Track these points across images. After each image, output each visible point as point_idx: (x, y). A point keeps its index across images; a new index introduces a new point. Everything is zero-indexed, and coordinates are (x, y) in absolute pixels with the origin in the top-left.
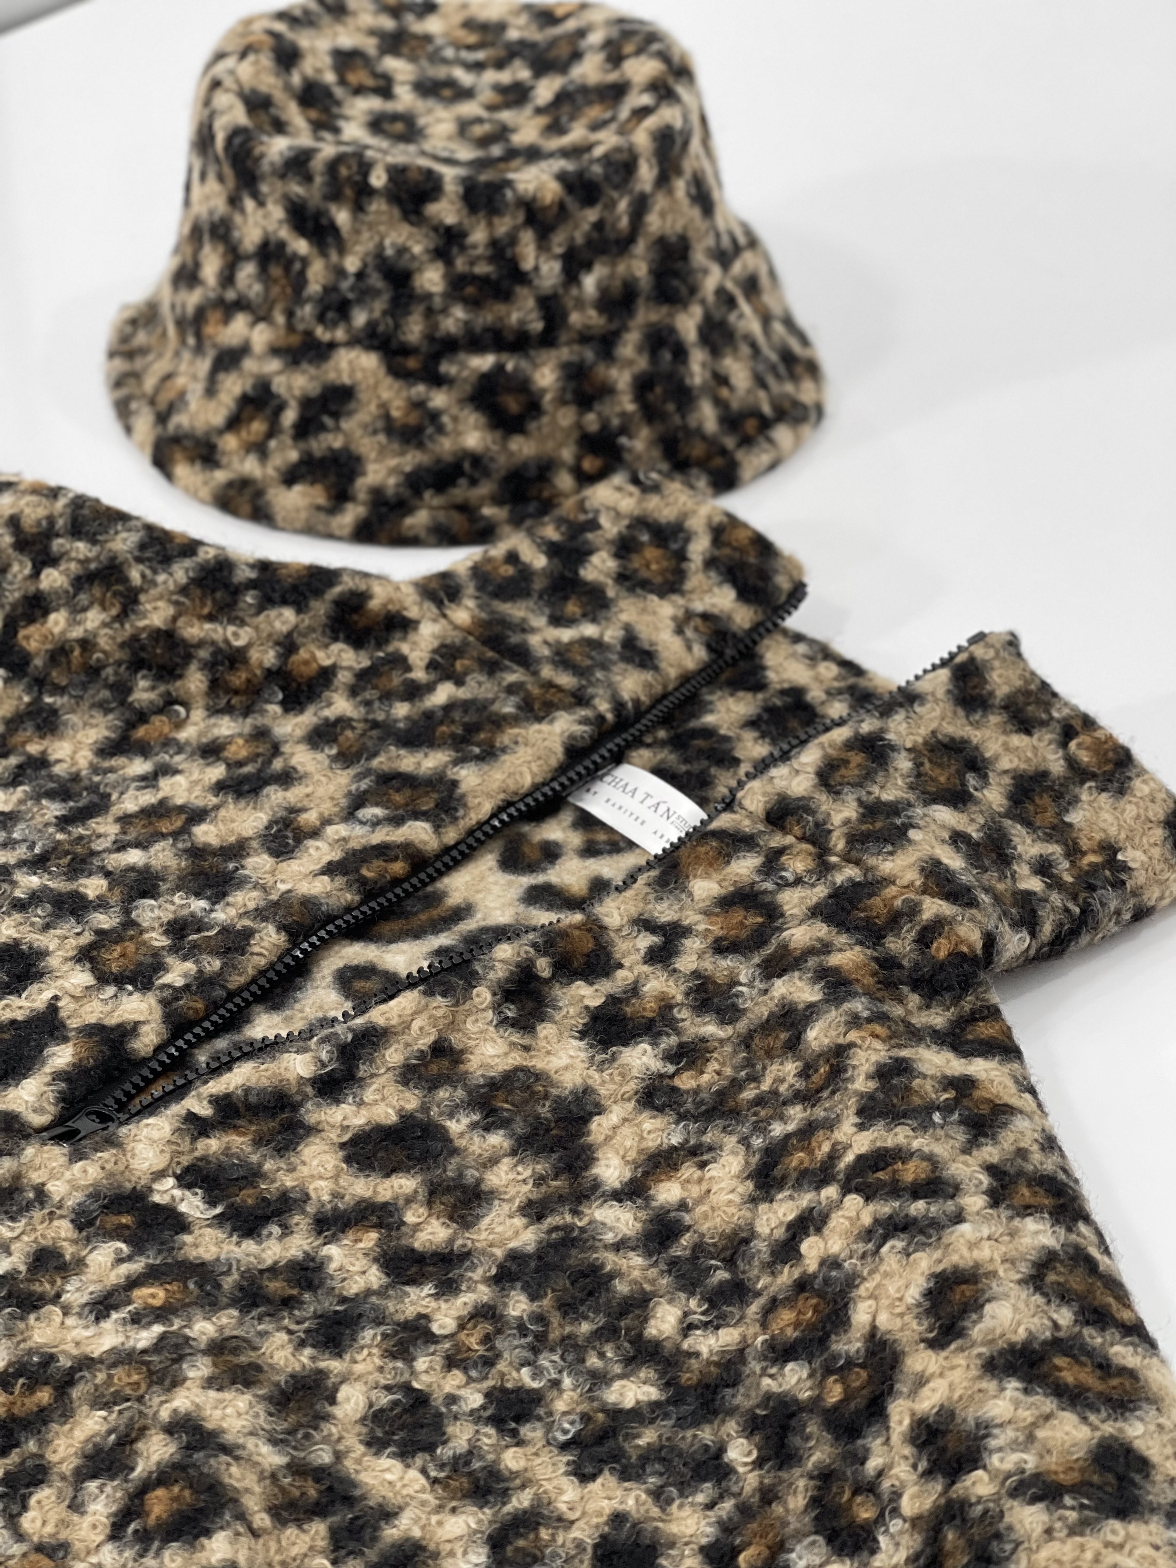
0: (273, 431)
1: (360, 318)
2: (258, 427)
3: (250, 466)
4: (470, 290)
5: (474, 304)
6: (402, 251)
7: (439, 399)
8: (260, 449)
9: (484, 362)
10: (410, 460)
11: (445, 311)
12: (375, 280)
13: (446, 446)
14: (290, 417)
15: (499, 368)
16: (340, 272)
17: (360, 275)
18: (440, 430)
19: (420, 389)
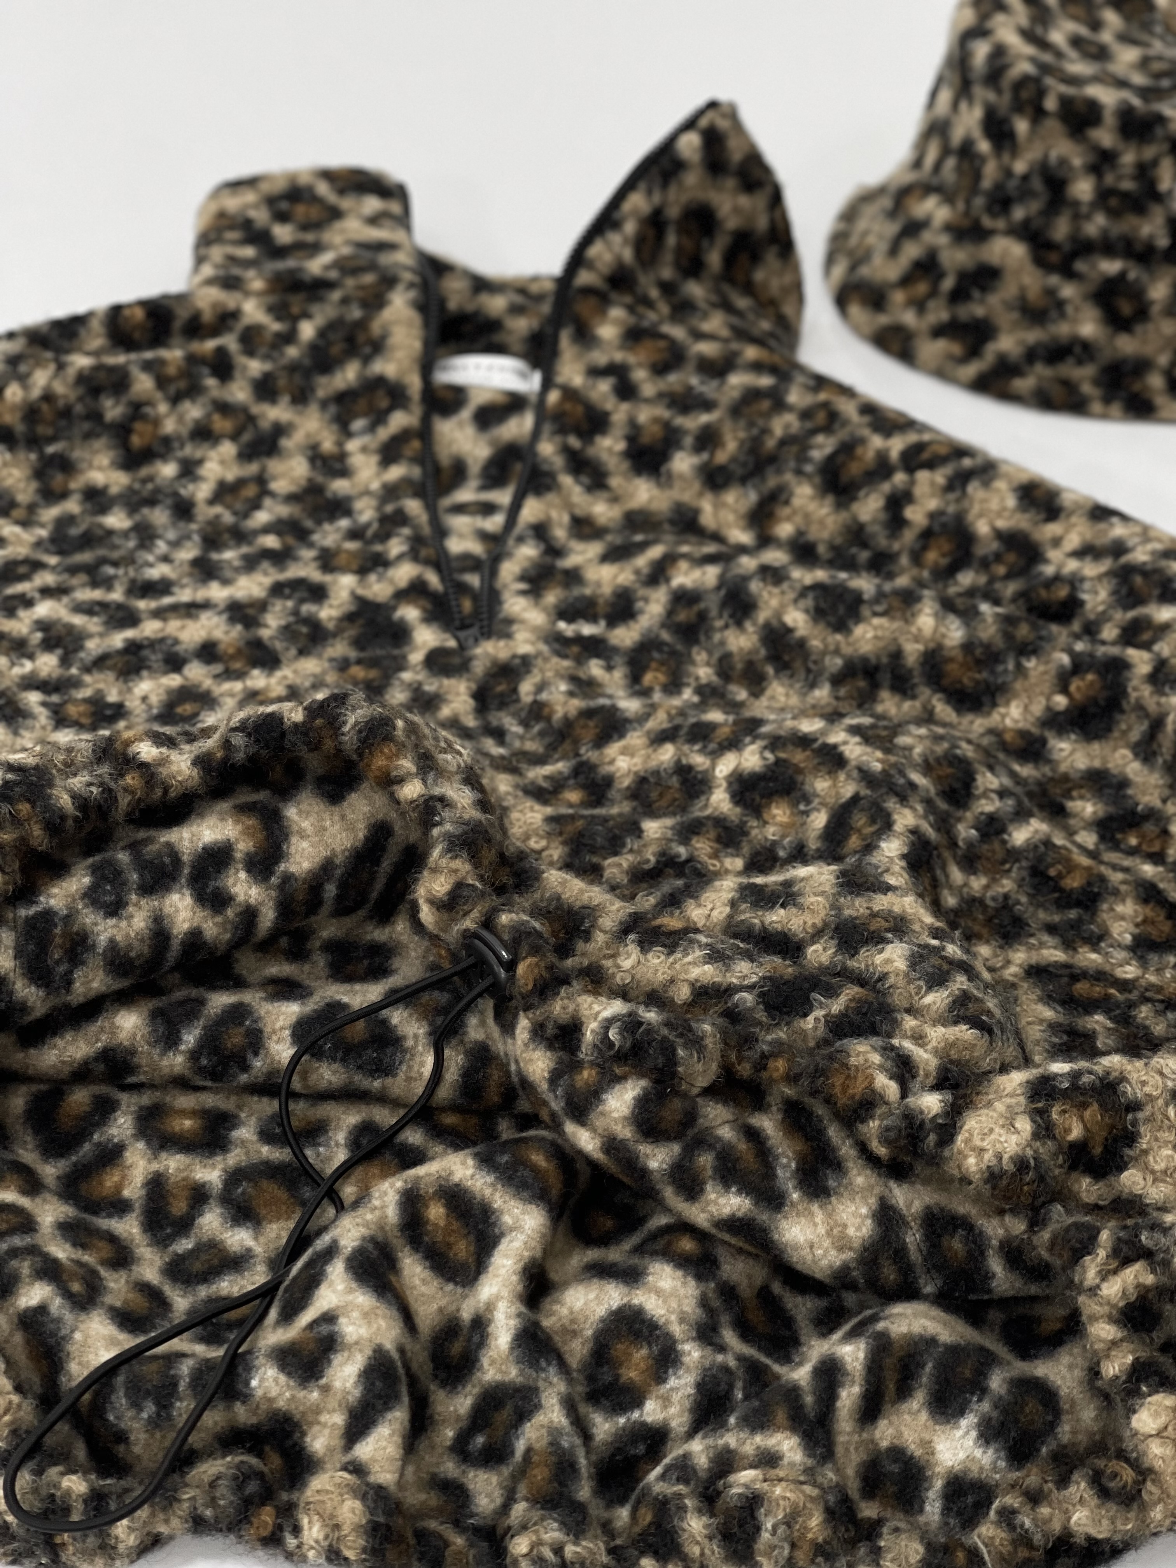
0: (933, 293)
1: (1019, 213)
2: (922, 288)
3: (909, 318)
4: (1113, 202)
5: (1114, 214)
6: (1063, 162)
7: (1068, 291)
8: (920, 306)
9: (1111, 267)
10: (1033, 336)
11: (1088, 217)
12: (1037, 184)
13: (1063, 330)
14: (948, 284)
15: (1122, 275)
16: (1008, 173)
17: (1025, 178)
18: (1062, 315)
19: (1054, 280)
